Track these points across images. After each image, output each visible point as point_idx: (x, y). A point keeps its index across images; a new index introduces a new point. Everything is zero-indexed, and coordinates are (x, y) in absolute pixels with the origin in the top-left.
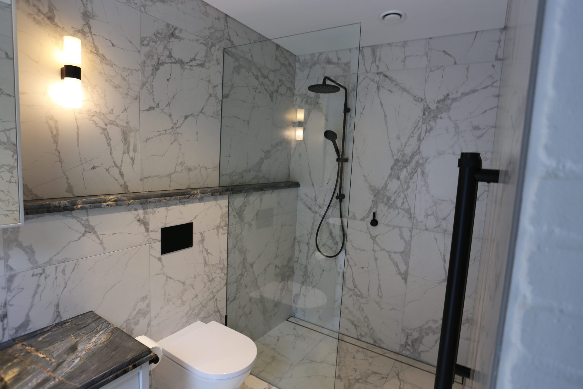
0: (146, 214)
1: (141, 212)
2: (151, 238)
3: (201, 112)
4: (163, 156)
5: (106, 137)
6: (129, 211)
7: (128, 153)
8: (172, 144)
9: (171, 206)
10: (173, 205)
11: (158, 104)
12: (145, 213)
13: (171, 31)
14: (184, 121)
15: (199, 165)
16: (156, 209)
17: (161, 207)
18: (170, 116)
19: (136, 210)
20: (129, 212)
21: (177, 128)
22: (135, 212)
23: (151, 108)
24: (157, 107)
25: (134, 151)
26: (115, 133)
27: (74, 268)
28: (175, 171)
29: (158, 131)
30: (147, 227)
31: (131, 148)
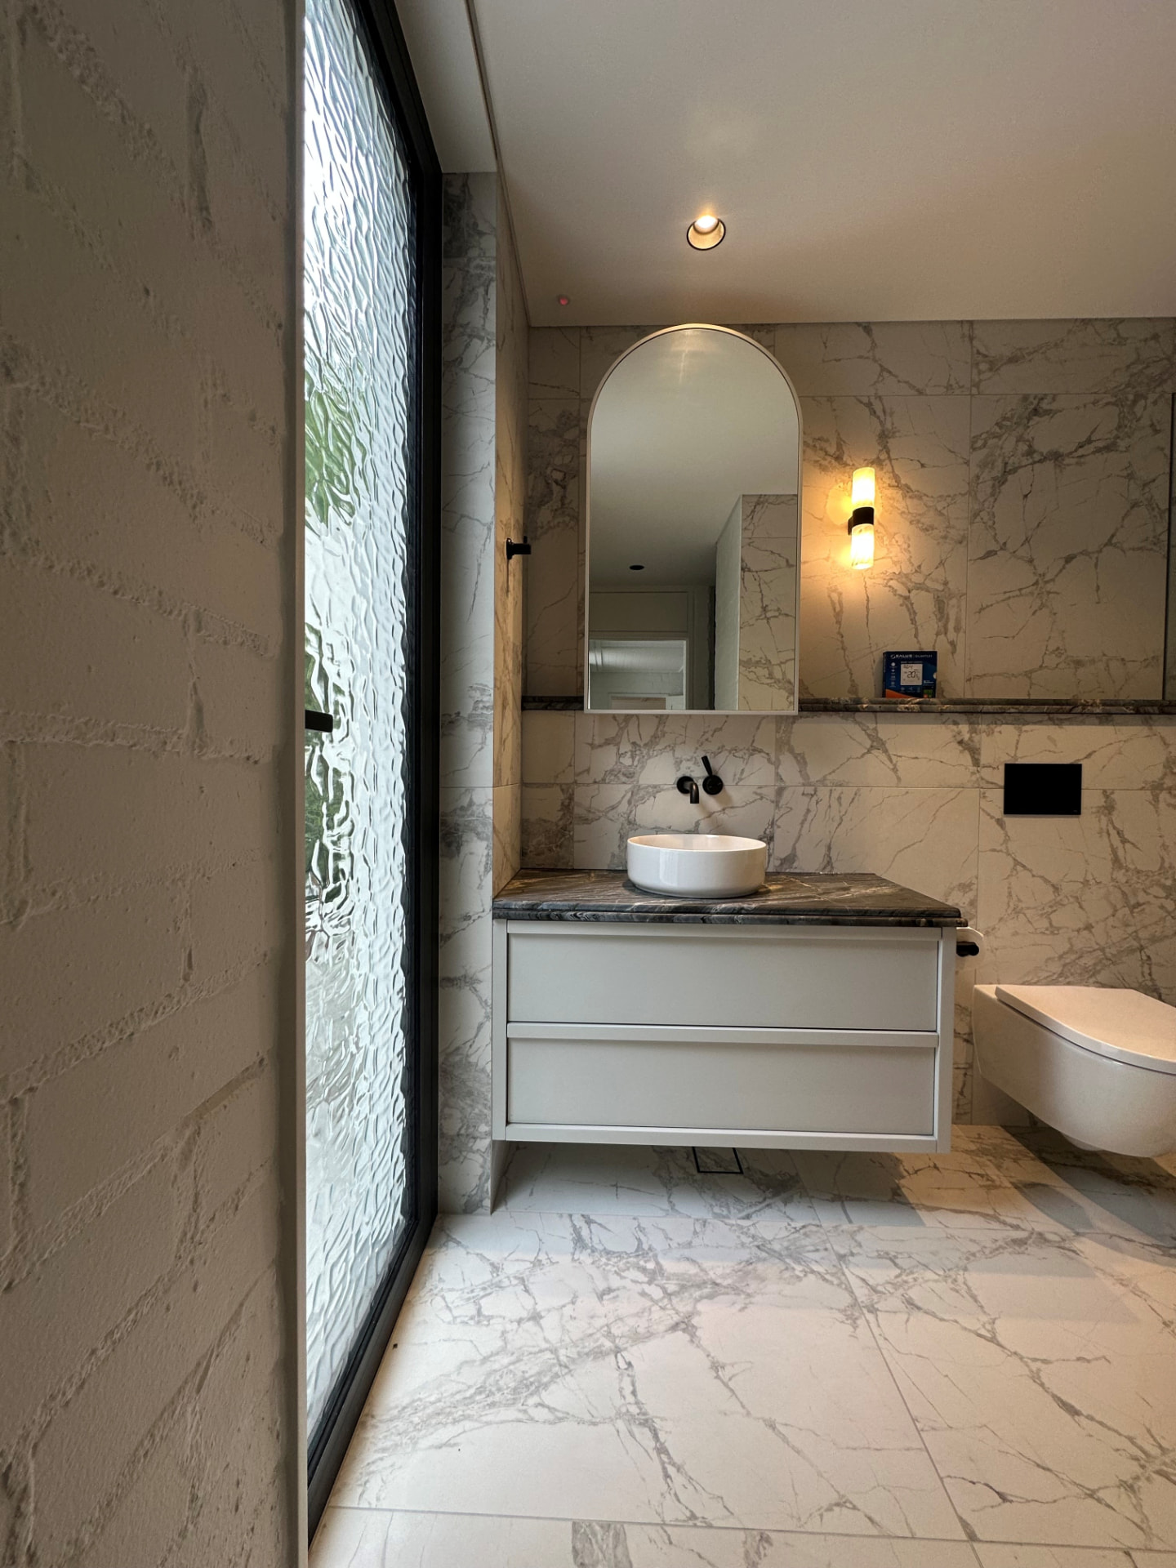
0: (976, 732)
1: (964, 729)
2: (982, 779)
3: (1109, 543)
4: (1014, 637)
5: (909, 610)
6: (944, 723)
7: (946, 633)
8: (1034, 613)
9: (1028, 724)
10: (1035, 723)
11: (1005, 544)
12: (973, 731)
13: (1033, 407)
14: (1064, 568)
15: (1104, 655)
16: (994, 726)
17: (1007, 724)
18: (1031, 561)
19: (955, 723)
20: (943, 726)
21: (1047, 582)
22: (954, 727)
23: (990, 554)
24: (1001, 549)
25: (957, 629)
26: (924, 603)
27: (853, 799)
28: (1041, 666)
29: (1005, 593)
30: (976, 756)
31: (951, 625)
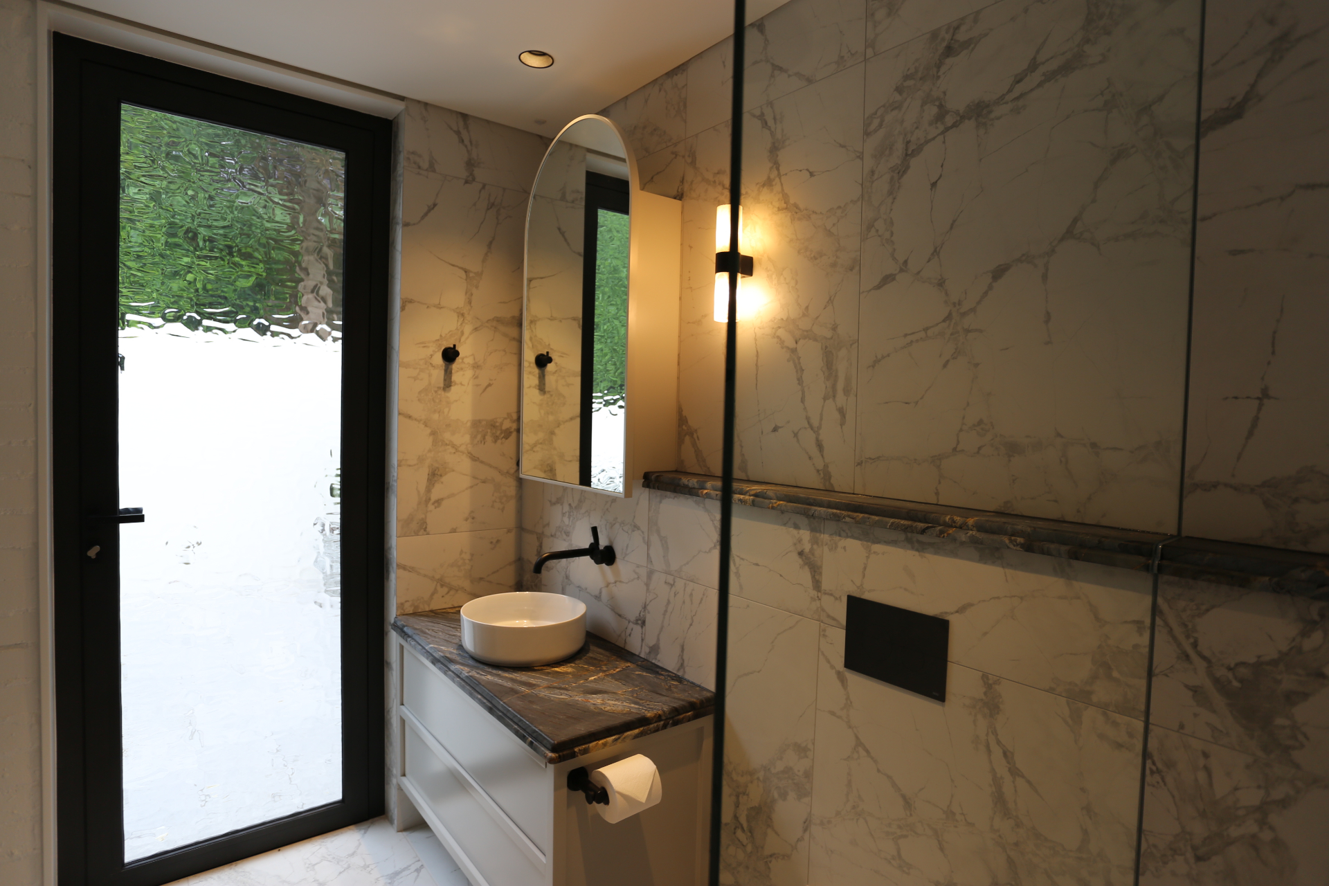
0: (814, 542)
1: (805, 535)
2: (823, 610)
3: (1069, 235)
4: (917, 403)
5: (795, 367)
7: (834, 396)
8: (945, 366)
9: (879, 542)
10: (887, 543)
11: (906, 262)
13: (944, 45)
14: (990, 287)
15: (1059, 435)
16: (838, 538)
17: (853, 537)
18: (941, 284)
19: (797, 527)
20: (784, 528)
21: (964, 314)
22: (795, 532)
23: (888, 279)
24: (901, 271)
25: (847, 391)
26: (812, 355)
28: (955, 449)
29: (906, 335)
30: (817, 577)
31: (840, 385)
